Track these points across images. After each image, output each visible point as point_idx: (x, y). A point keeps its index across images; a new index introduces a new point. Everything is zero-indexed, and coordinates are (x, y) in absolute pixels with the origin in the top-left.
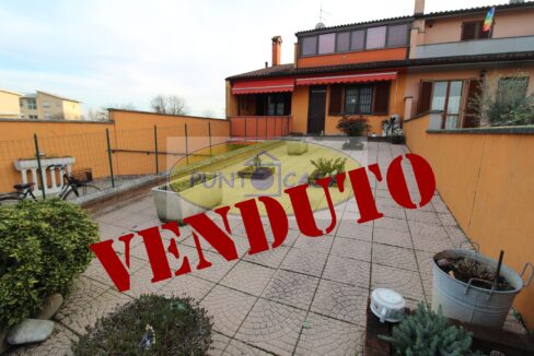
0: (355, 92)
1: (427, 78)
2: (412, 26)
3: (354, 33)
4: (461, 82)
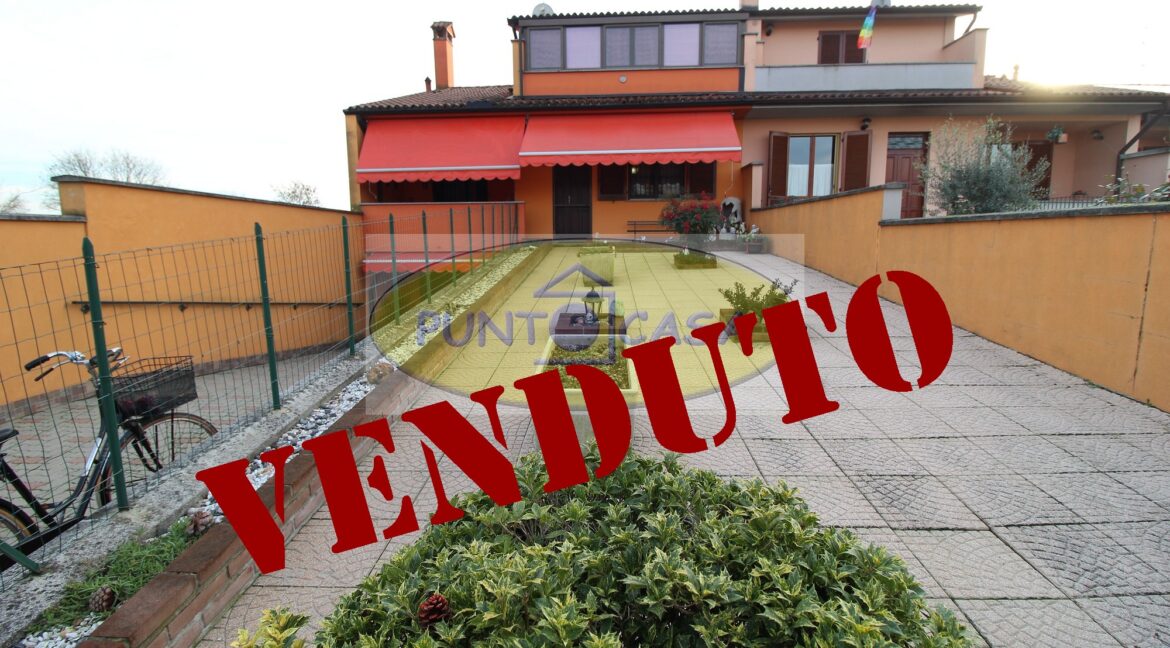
1: (780, 129)
2: (745, 29)
3: (638, 31)
4: (831, 138)
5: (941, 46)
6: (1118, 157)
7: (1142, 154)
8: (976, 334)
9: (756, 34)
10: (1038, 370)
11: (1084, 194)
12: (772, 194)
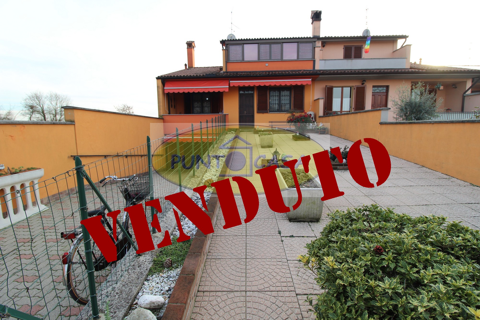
0: (277, 93)
1: (330, 84)
2: (315, 45)
3: (273, 46)
4: (350, 88)
5: (392, 52)
6: (463, 95)
7: (473, 94)
8: (423, 166)
9: (320, 47)
10: (451, 180)
11: (450, 110)
12: (327, 110)
